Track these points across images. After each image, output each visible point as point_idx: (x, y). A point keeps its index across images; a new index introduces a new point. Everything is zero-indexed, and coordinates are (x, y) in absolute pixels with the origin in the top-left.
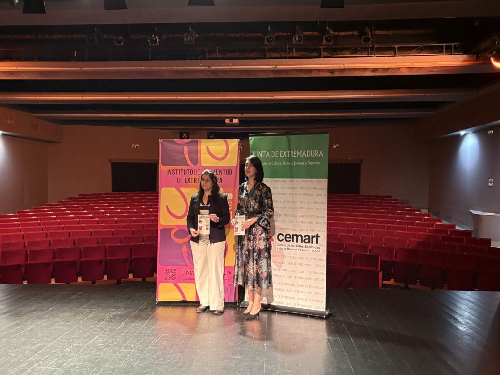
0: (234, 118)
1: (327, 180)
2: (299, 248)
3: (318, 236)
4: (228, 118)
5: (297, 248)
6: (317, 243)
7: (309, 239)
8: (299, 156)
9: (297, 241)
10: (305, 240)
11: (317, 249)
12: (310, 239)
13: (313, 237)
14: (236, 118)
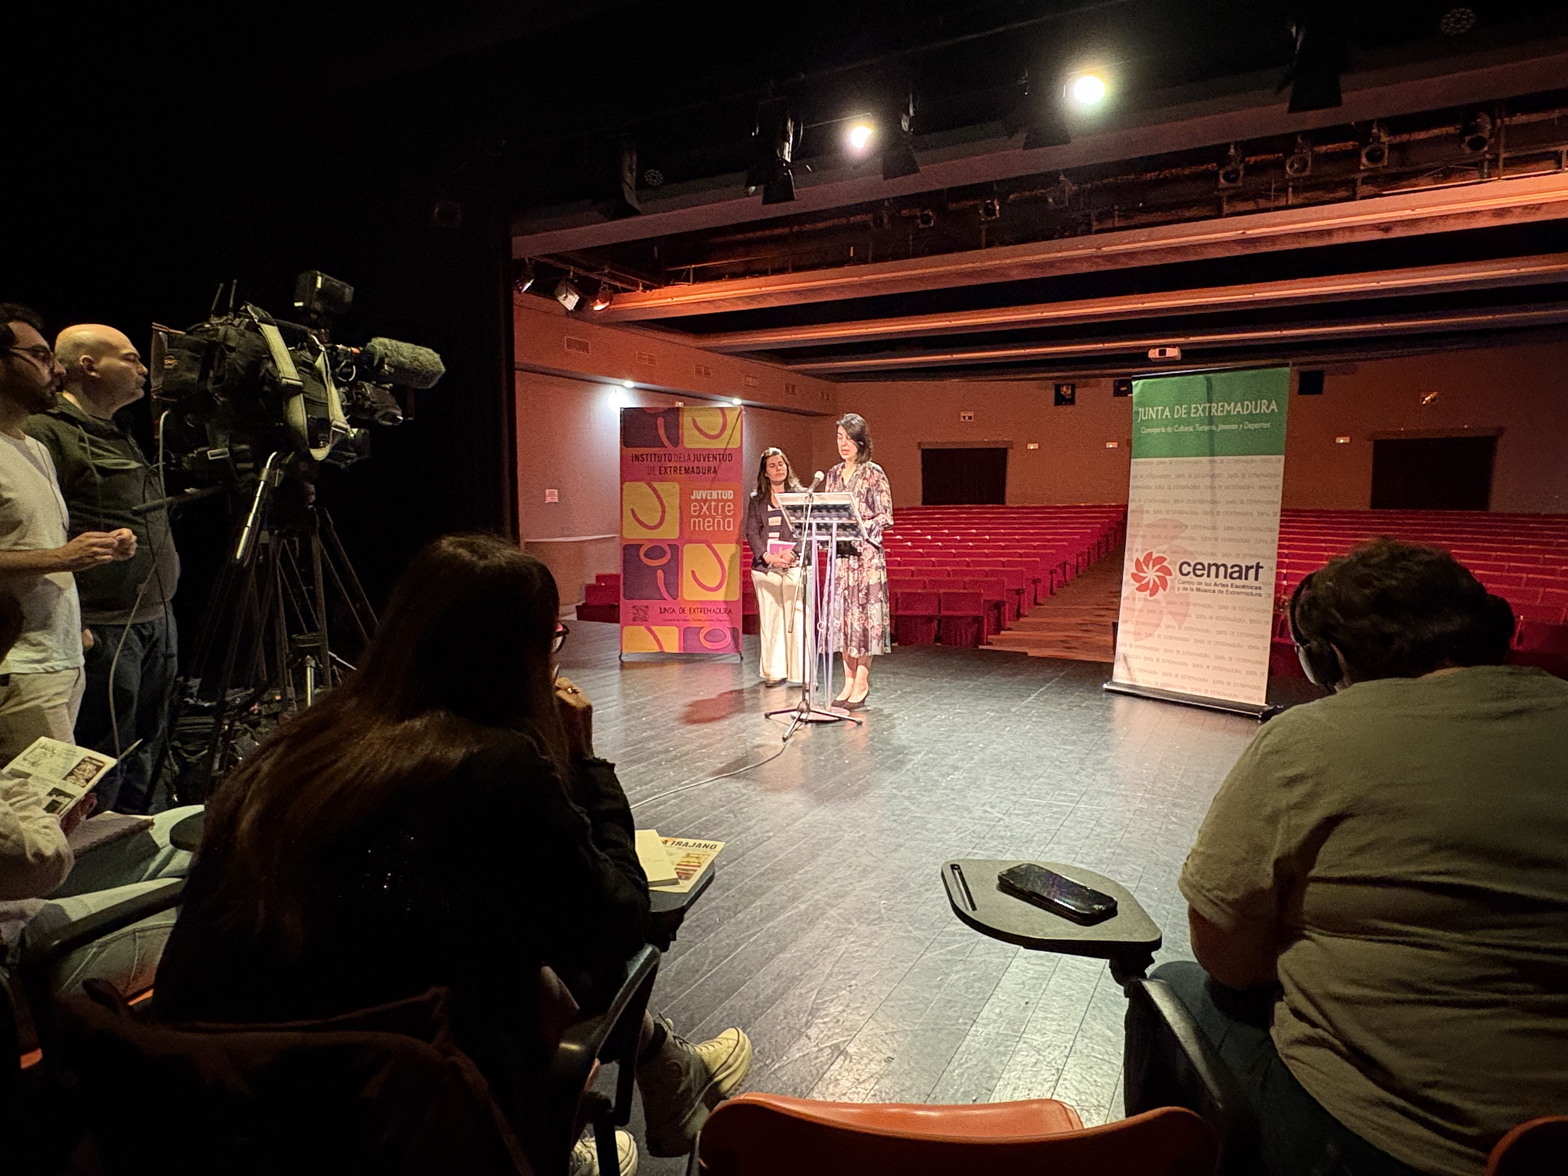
0: (1169, 346)
1: (1282, 457)
2: (1220, 588)
4: (1155, 347)
5: (1217, 589)
6: (1256, 579)
7: (1240, 572)
8: (1229, 412)
9: (1217, 576)
10: (1232, 573)
11: (1254, 591)
12: (1242, 572)
13: (1248, 568)
14: (1174, 346)
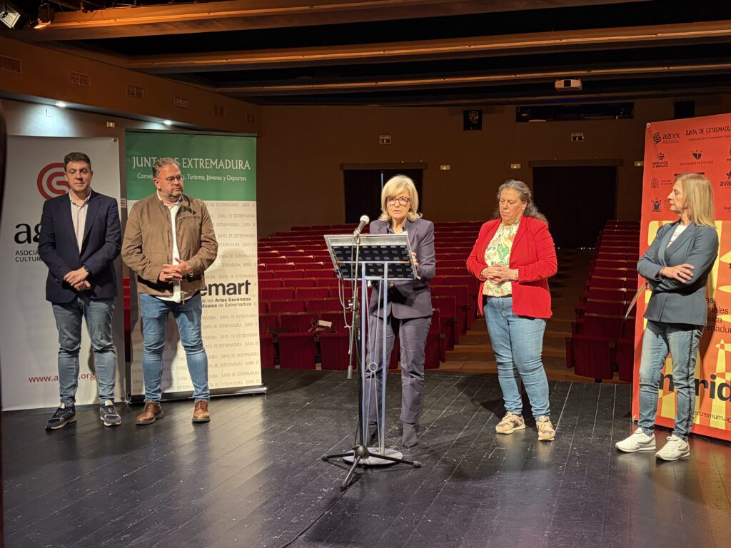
2: (220, 302)
3: (247, 284)
5: (217, 303)
6: (247, 293)
7: (235, 288)
9: (217, 294)
10: (228, 290)
11: (246, 302)
13: (240, 285)
